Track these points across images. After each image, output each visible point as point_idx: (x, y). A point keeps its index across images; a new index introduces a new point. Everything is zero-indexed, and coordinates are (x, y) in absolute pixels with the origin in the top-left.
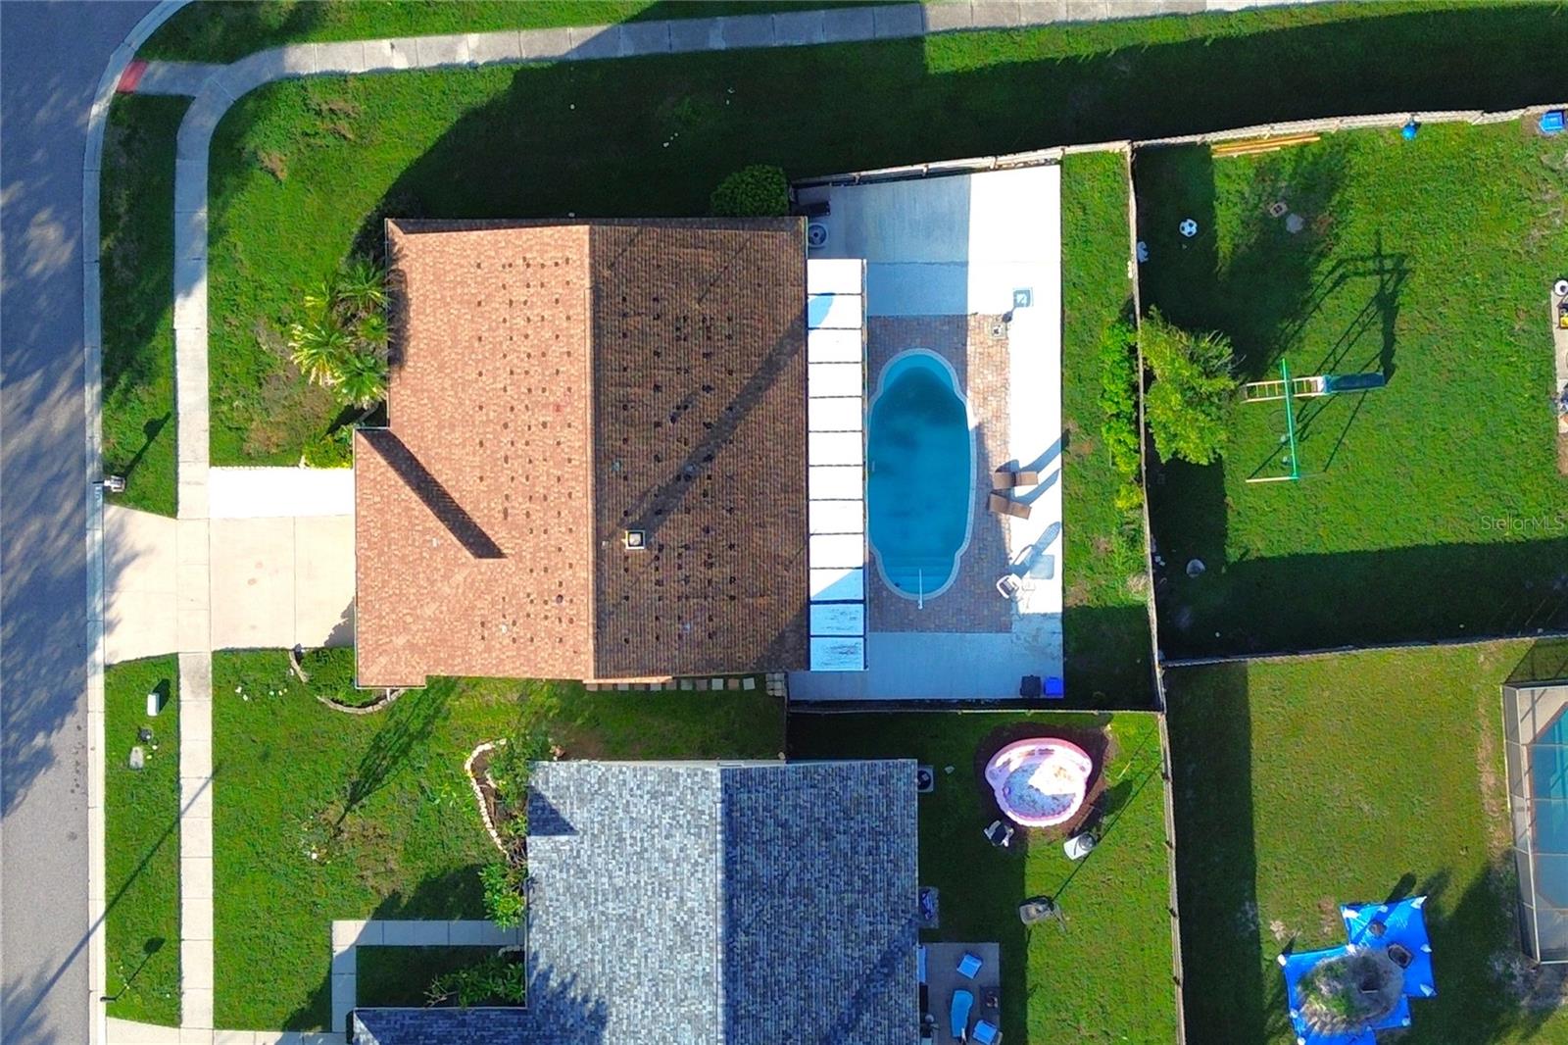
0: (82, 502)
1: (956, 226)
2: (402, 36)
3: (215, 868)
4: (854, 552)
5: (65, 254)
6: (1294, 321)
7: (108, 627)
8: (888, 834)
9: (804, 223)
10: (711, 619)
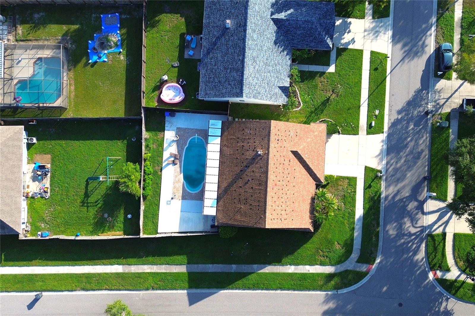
0: (387, 170)
1: (183, 220)
2: (306, 273)
3: (361, 86)
4: (210, 147)
5: (388, 227)
6: (108, 193)
7: (383, 141)
8: (206, 82)
9: (216, 224)
10: (243, 133)
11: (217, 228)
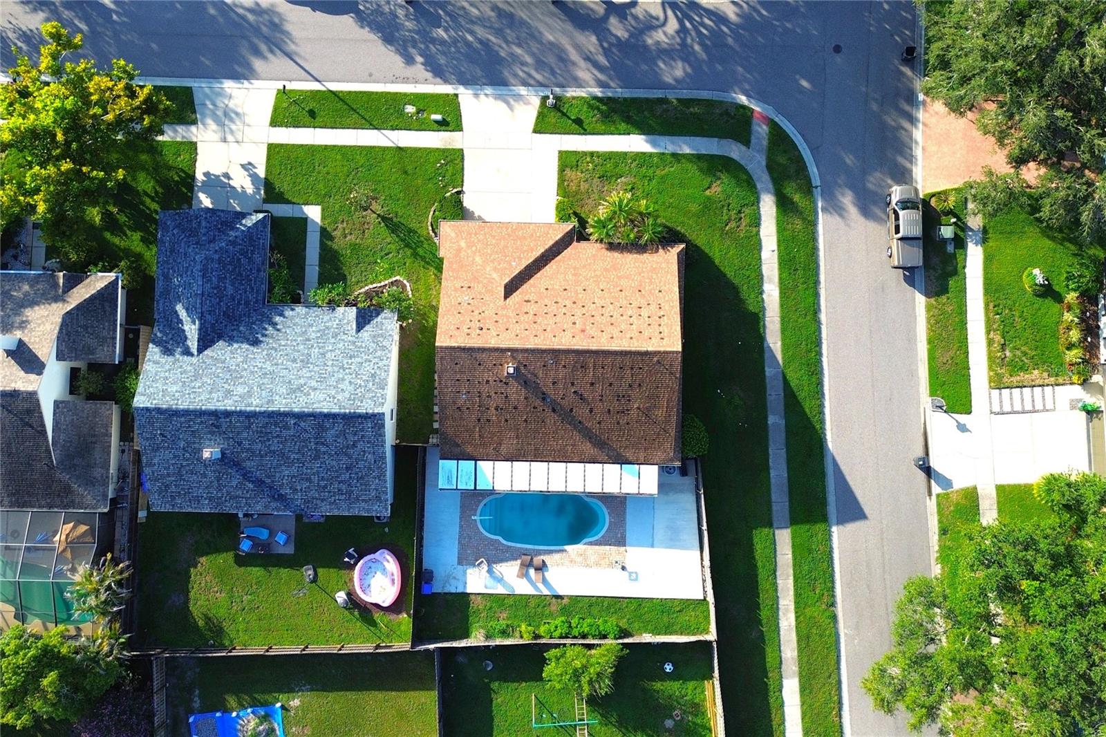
0: (541, 85)
1: (673, 542)
2: (779, 256)
3: (351, 147)
4: (502, 485)
5: (668, 79)
6: (617, 721)
7: (476, 95)
8: (349, 499)
9: (678, 464)
10: (467, 408)
11: (687, 462)
